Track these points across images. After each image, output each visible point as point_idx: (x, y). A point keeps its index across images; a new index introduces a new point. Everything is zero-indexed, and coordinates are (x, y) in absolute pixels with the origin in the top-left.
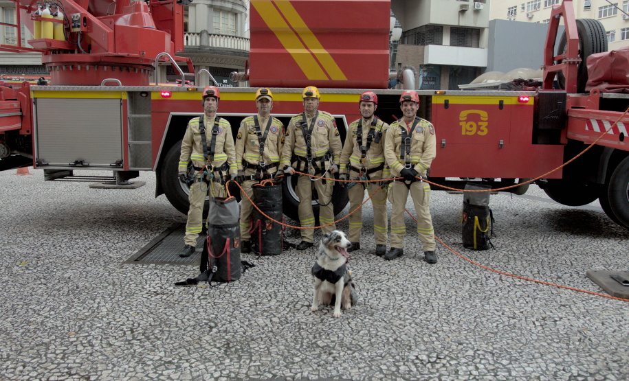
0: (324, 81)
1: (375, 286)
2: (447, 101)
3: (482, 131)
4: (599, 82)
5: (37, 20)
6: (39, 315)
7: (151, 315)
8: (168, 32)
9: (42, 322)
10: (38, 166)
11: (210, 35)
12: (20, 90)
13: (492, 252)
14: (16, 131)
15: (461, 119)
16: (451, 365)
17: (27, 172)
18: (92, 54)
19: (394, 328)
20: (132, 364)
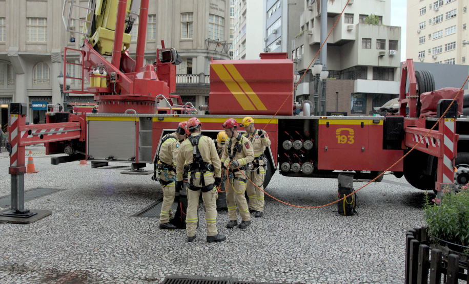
0: (252, 111)
1: (272, 234)
2: (328, 123)
3: (351, 141)
4: (427, 110)
5: (92, 76)
6: (80, 240)
7: (139, 243)
8: (166, 81)
9: (82, 244)
10: (88, 159)
11: (206, 76)
12: (81, 116)
13: (355, 217)
14: (77, 140)
15: (337, 134)
16: (295, 274)
17: (86, 164)
18: (121, 95)
19: (272, 255)
20: (124, 265)
